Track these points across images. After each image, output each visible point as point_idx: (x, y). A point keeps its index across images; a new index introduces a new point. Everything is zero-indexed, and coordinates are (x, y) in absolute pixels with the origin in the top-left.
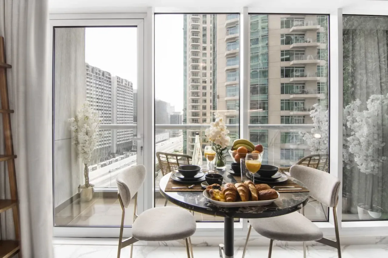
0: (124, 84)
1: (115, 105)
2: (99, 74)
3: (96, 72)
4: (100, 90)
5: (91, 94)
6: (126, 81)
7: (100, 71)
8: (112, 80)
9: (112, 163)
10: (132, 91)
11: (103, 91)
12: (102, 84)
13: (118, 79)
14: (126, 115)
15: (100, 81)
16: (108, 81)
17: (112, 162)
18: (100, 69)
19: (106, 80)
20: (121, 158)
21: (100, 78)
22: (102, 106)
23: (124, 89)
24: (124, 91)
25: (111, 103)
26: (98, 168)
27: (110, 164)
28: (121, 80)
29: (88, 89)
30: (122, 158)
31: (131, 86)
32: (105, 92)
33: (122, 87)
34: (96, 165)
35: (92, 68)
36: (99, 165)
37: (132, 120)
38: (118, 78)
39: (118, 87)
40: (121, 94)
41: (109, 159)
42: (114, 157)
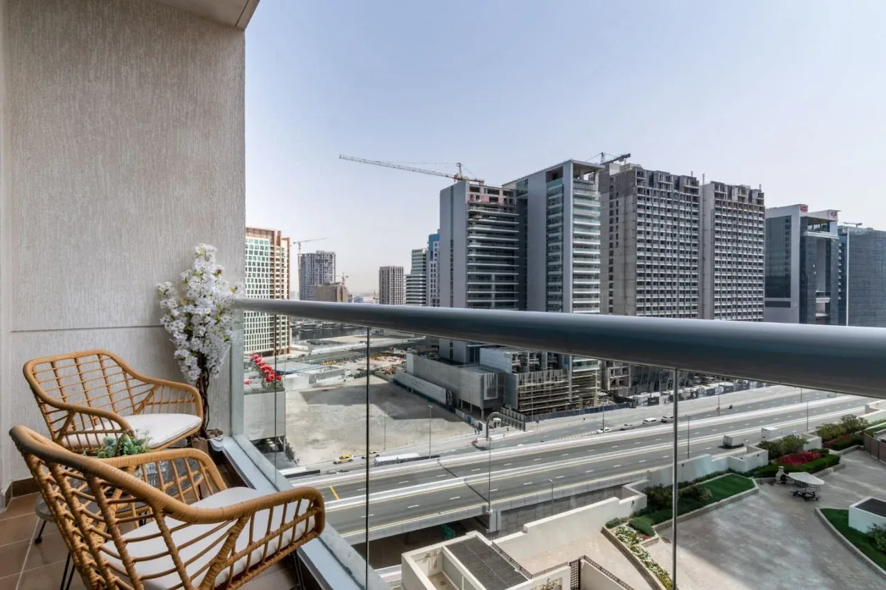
0: (735, 199)
1: (708, 256)
2: (667, 186)
3: (658, 183)
4: (669, 223)
5: (648, 233)
6: (742, 189)
7: (668, 177)
8: (700, 194)
9: (697, 397)
10: (760, 215)
11: (675, 224)
12: (676, 207)
13: (716, 188)
14: (740, 277)
15: (669, 202)
16: (689, 198)
17: (697, 393)
18: (669, 173)
19: (684, 196)
20: (725, 387)
21: (669, 194)
22: (675, 259)
23: (735, 211)
24: (735, 216)
25: (696, 250)
26: (661, 401)
27: (691, 397)
28: (726, 189)
29: (640, 224)
30: (727, 390)
31: (760, 202)
32: (682, 225)
33: (729, 208)
34: (657, 394)
35: (651, 174)
36: (666, 394)
37: (760, 292)
38: (717, 185)
39: (717, 209)
40: (724, 225)
41: (691, 386)
42: (704, 382)
